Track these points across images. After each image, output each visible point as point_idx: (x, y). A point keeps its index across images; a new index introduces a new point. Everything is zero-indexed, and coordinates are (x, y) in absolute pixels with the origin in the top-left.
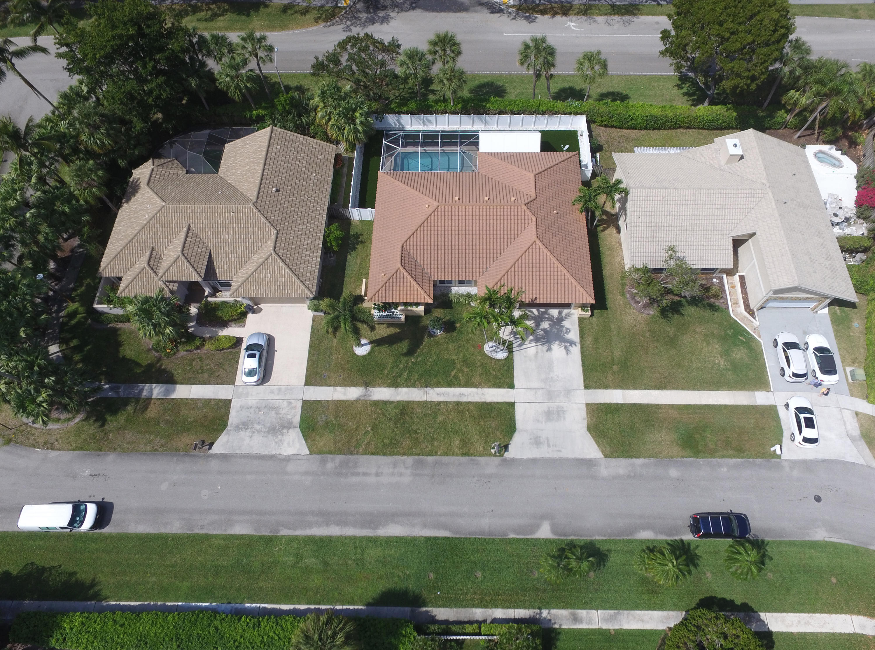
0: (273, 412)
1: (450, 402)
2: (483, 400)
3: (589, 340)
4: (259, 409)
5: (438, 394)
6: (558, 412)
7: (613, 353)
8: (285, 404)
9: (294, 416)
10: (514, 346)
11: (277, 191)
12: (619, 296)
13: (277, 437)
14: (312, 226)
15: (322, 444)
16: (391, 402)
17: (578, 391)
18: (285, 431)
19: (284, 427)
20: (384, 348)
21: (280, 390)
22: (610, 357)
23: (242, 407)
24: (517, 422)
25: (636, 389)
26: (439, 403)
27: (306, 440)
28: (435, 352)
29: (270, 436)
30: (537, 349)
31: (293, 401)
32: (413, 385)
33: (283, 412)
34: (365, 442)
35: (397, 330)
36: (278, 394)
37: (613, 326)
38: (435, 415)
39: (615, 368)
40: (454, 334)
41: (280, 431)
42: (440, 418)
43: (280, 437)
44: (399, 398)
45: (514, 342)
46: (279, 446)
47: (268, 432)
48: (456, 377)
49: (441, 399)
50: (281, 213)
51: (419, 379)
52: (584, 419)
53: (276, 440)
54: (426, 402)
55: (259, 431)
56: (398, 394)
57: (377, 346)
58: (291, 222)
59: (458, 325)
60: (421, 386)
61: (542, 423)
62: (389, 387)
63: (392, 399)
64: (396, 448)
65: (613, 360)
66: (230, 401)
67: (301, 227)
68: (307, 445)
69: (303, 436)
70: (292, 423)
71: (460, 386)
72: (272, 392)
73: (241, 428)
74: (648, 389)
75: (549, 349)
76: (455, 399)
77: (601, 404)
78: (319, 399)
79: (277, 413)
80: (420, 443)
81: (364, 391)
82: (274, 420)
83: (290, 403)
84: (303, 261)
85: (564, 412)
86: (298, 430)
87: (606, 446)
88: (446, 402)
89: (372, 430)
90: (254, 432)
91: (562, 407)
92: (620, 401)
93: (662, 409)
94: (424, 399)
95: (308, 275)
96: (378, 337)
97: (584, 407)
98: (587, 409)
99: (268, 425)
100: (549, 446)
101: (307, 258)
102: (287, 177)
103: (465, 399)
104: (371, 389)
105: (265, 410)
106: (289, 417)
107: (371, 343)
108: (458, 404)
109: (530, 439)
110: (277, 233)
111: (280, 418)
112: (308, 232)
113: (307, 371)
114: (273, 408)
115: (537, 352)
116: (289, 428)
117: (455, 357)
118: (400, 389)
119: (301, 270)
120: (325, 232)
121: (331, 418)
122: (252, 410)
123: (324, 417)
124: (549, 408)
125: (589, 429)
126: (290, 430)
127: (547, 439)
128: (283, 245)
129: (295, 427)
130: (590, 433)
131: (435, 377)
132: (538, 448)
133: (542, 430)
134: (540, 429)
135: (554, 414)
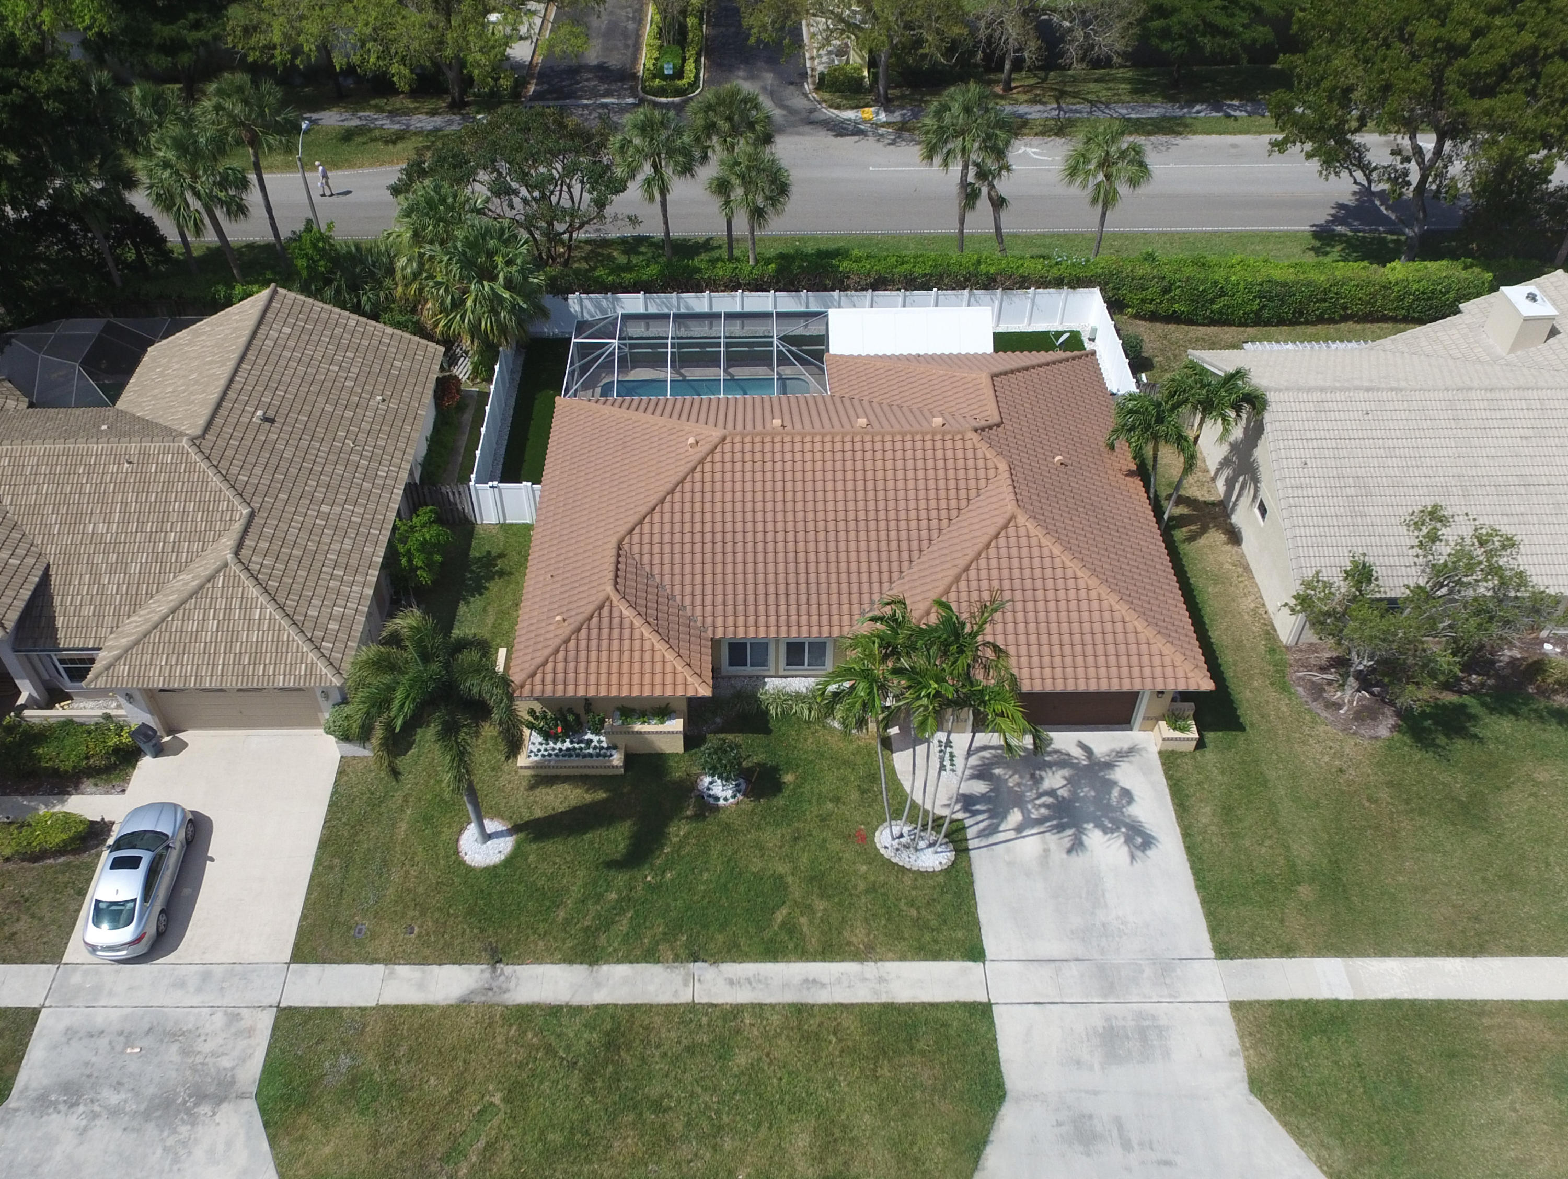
0: (174, 1048)
1: (773, 1006)
2: (884, 999)
3: (1205, 814)
4: (128, 1037)
5: (731, 982)
6: (1143, 1033)
7: (1288, 848)
8: (219, 1019)
9: (244, 1059)
11: (266, 419)
12: (1271, 694)
13: (174, 1131)
14: (359, 510)
15: (327, 1150)
16: (578, 1010)
17: (1196, 965)
18: (205, 1109)
19: (200, 1096)
20: (555, 847)
21: (206, 977)
22: (1281, 862)
23: (70, 1034)
24: (1005, 1067)
25: (1385, 953)
26: (736, 1011)
27: (272, 1140)
28: (721, 854)
29: (150, 1127)
30: (1044, 842)
31: (245, 1012)
32: (650, 956)
33: (207, 1047)
34: (481, 1144)
35: (601, 795)
36: (199, 990)
37: (1272, 775)
38: (724, 1051)
39: (1305, 891)
40: (779, 801)
41: (188, 1112)
42: (742, 1059)
43: (184, 1129)
44: (601, 997)
45: (968, 823)
46: (176, 1160)
47: (147, 1115)
48: (790, 928)
49: (743, 996)
50: (270, 470)
51: (669, 936)
52: (1233, 1054)
53: (170, 1142)
54: (692, 1007)
55: (115, 1112)
56: (598, 985)
57: (536, 839)
58: (297, 492)
59: (788, 778)
60: (677, 959)
61: (1091, 1068)
62: (571, 962)
63: (580, 999)
64: (588, 1161)
65: (1292, 866)
66: (34, 1014)
67: (325, 508)
68: (275, 1157)
69: (266, 1125)
70: (233, 1083)
71: (804, 955)
72: (181, 984)
73: (55, 1104)
74: (1427, 955)
75: (1078, 846)
76: (789, 997)
77: (1281, 1003)
78: (333, 1002)
79: (185, 1052)
80: (671, 1142)
81: (487, 975)
82: (174, 1074)
83: (234, 1017)
84: (321, 591)
85: (1161, 1031)
86: (251, 1106)
87: (1331, 1142)
88: (761, 1006)
89: (506, 1100)
90: (95, 1116)
91: (1154, 1018)
92: (1345, 993)
93: (1491, 1014)
94: (685, 997)
95: (333, 626)
96: (538, 813)
97: (1225, 1013)
98: (1238, 1021)
99: (151, 1090)
100: (1127, 1145)
101: (333, 584)
102: (302, 395)
103: (823, 997)
104: (509, 969)
105: (147, 1042)
106: (226, 1062)
107: (516, 830)
108: (800, 1010)
109: (1059, 1124)
110: (252, 515)
111: (193, 1069)
112: (343, 524)
113: (304, 917)
114: (174, 1035)
115: (1046, 851)
116: (219, 1100)
117: (782, 868)
118: (605, 968)
119: (313, 612)
120: (395, 528)
121: (370, 1062)
122: (103, 1042)
123: (345, 1061)
124: (1108, 1019)
125: (1257, 1085)
126: (225, 1106)
127: (1119, 1123)
128: (264, 545)
129: (242, 1096)
130: (1264, 1100)
131: (722, 927)
132: (1088, 1155)
133: (1096, 1093)
134: (1087, 1092)
135: (1127, 1038)
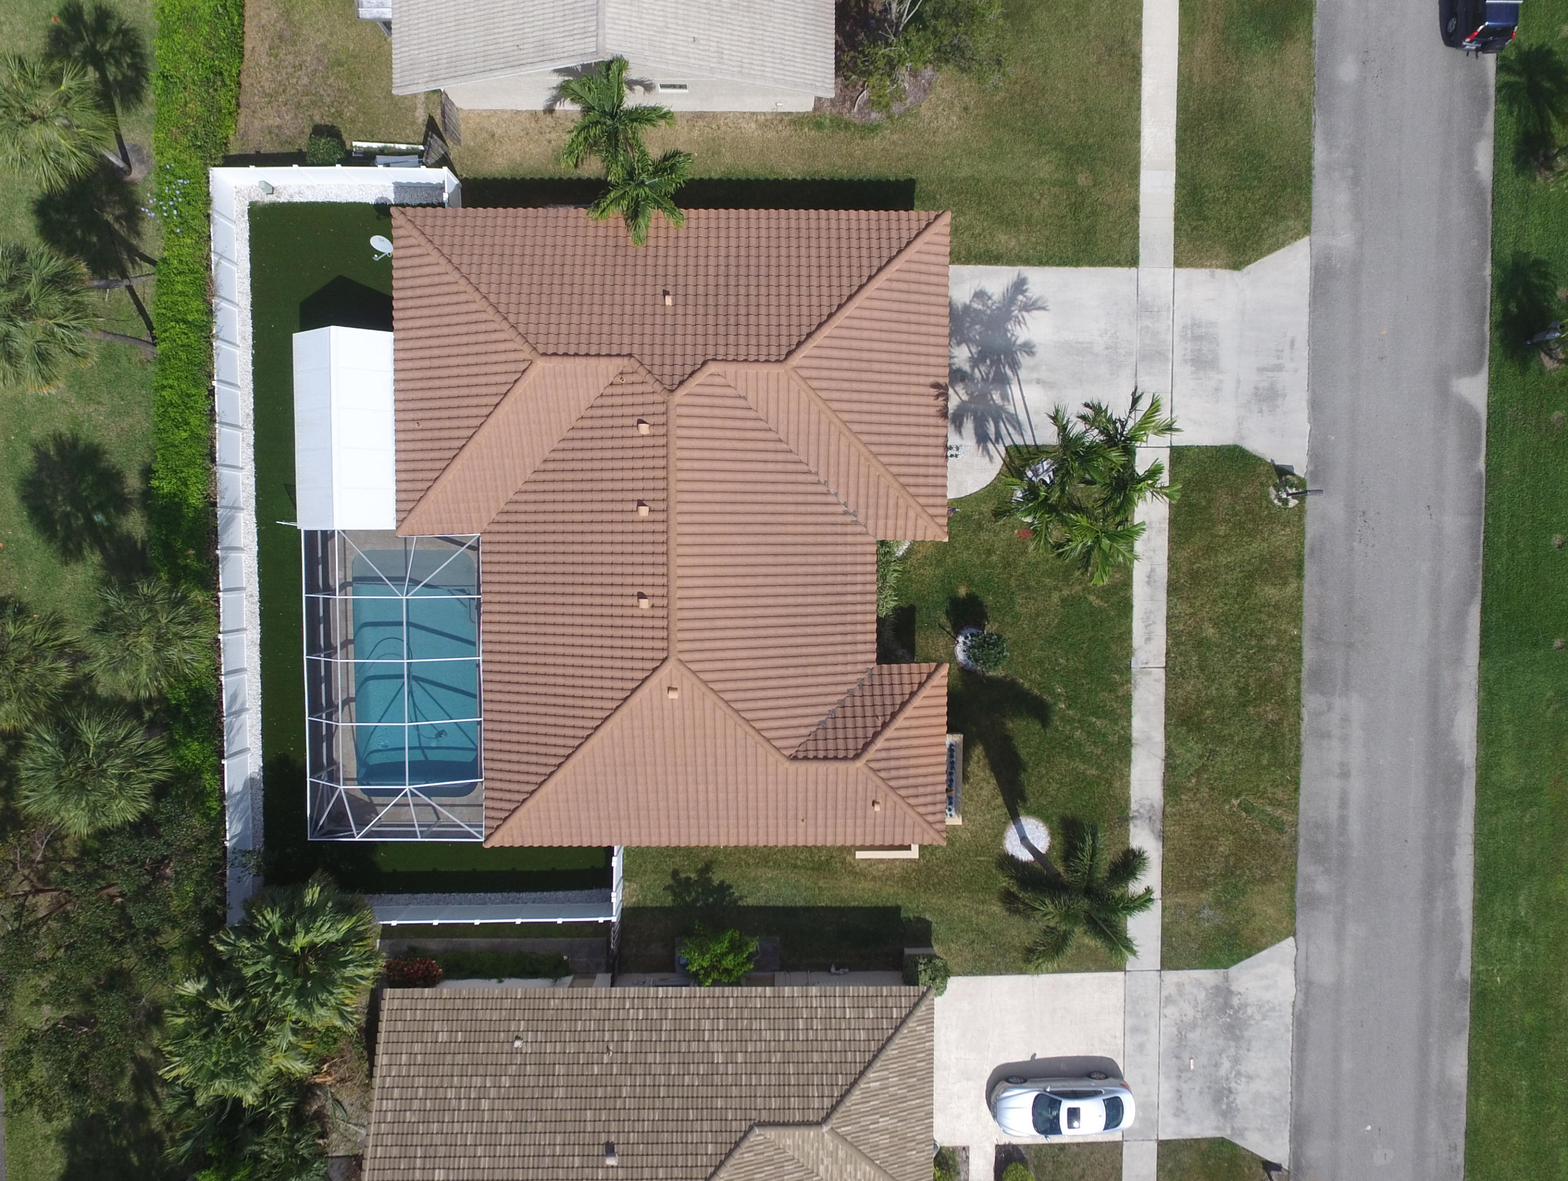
0: (1191, 1036)
1: (1169, 608)
2: (1166, 526)
4: (1183, 1069)
5: (1148, 639)
6: (1197, 338)
7: (1043, 182)
8: (1171, 1011)
9: (1199, 984)
10: (1019, 441)
11: (610, 1149)
12: (876, 142)
13: (1251, 1017)
14: (707, 1025)
15: (1271, 911)
16: (1169, 753)
17: (1142, 284)
18: (1235, 1001)
19: (1227, 1005)
20: (1031, 782)
21: (1135, 1030)
22: (1056, 190)
23: (1178, 1113)
24: (1218, 443)
25: (1137, 136)
26: (1171, 633)
27: (1260, 949)
28: (1042, 649)
29: (1247, 1034)
30: (1029, 382)
31: (1164, 993)
32: (1127, 700)
33: (1190, 1012)
34: (1269, 809)
35: (978, 752)
36: (1146, 1032)
37: (965, 172)
38: (1201, 643)
39: (1083, 179)
40: (989, 600)
41: (1236, 1012)
42: (1210, 631)
43: (1250, 1011)
44: (1158, 736)
45: (1008, 442)
46: (1273, 1009)
47: (1237, 1039)
48: (1105, 593)
49: (1160, 630)
50: (687, 1126)
51: (1112, 688)
52: (1213, 276)
53: (1258, 1017)
54: (1169, 669)
55: (1236, 1061)
56: (1148, 738)
57: (1024, 800)
58: (711, 1091)
59: (962, 591)
60: (1129, 681)
61: (1221, 381)
62: (1129, 762)
63: (1161, 751)
64: (1283, 735)
65: (1062, 184)
66: (1162, 1144)
67: (719, 1058)
68: (1272, 944)
69: (1249, 956)
70: (1217, 987)
71: (1127, 583)
72: (1141, 1047)
73: (1228, 1104)
74: (1140, 104)
75: (1028, 348)
76: (1162, 596)
77: (1177, 229)
78: (1159, 932)
79: (1193, 1026)
80: (1269, 680)
81: (1138, 822)
82: (1210, 1030)
83: (1169, 1000)
84: (831, 1035)
85: (1195, 324)
86: (1234, 970)
87: (1282, 226)
88: (1168, 618)
89: (1237, 797)
90: (1239, 1074)
91: (1185, 327)
92: (1171, 178)
94: (1161, 674)
95: (871, 1013)
96: (1000, 801)
97: (1183, 272)
98: (1191, 265)
99: (1221, 1042)
100: (1279, 368)
101: (816, 1024)
103: (1162, 571)
104: (1134, 806)
105: (1185, 1056)
106: (1202, 996)
107: (1014, 817)
108: (1173, 589)
109: (1261, 411)
110: (762, 1124)
111: (1205, 1018)
112: (734, 1035)
113: (1088, 970)
114: (1181, 1038)
116: (1229, 992)
117: (1055, 597)
118: (1135, 735)
119: (863, 1035)
121: (1206, 897)
122: (1185, 1087)
123: (1206, 913)
124: (1185, 361)
125: (1236, 266)
126: (1233, 988)
127: (1261, 370)
128: (795, 1102)
129: (1226, 979)
130: (1249, 262)
131: (1108, 648)
132: (1285, 396)
133: (1239, 381)
134: (1238, 388)
135: (1200, 350)
